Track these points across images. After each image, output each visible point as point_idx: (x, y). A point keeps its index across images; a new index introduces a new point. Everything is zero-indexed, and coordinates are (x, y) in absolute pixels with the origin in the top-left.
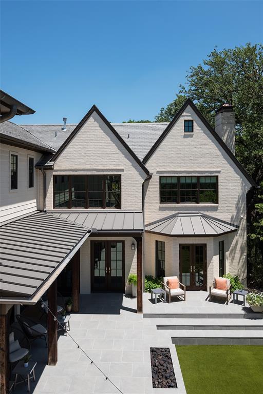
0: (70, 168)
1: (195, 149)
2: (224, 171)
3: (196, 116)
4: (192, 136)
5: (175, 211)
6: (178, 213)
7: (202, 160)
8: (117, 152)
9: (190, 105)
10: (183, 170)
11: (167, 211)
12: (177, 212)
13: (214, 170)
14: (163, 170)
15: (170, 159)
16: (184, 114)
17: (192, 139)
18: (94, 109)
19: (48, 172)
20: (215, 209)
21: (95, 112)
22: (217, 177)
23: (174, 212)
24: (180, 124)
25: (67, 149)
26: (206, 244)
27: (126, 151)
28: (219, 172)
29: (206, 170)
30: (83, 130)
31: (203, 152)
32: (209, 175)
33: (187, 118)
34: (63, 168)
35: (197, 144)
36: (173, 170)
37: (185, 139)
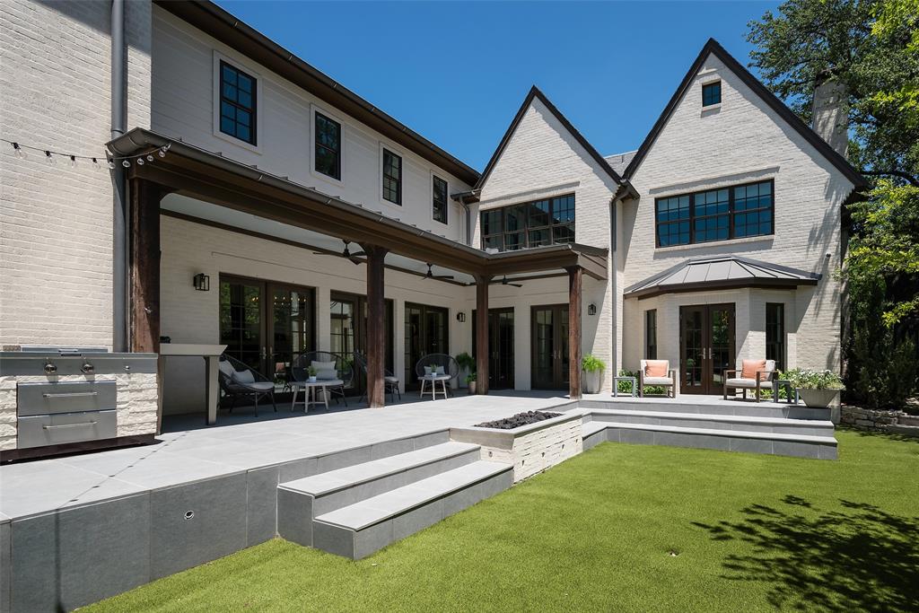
0: (501, 195)
1: (724, 134)
2: (787, 166)
3: (727, 69)
4: (717, 111)
5: (684, 257)
6: (690, 260)
7: (738, 152)
8: (570, 155)
9: (715, 53)
10: (699, 178)
11: (669, 259)
12: (687, 258)
13: (765, 167)
14: (662, 185)
15: (674, 164)
16: (704, 71)
17: (718, 116)
18: (535, 92)
19: (472, 206)
20: (768, 245)
21: (536, 98)
22: (772, 181)
23: (681, 260)
24: (695, 92)
25: (499, 166)
26: (734, 304)
27: (578, 145)
28: (777, 169)
29: (748, 170)
30: (518, 131)
31: (741, 136)
32: (754, 179)
33: (707, 80)
34: (492, 198)
35: (728, 124)
36: (679, 181)
37: (704, 119)
